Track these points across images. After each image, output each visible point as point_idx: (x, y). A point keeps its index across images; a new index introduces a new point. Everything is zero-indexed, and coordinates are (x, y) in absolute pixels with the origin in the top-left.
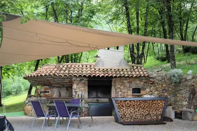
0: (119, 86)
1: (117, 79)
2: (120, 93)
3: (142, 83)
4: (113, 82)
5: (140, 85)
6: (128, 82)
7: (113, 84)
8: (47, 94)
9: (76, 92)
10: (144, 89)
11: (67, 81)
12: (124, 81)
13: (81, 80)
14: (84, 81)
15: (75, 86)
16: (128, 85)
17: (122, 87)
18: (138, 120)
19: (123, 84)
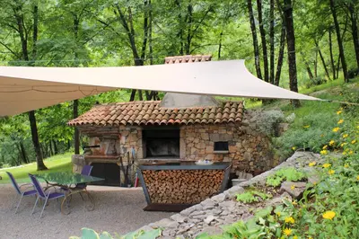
0: (191, 139)
1: (188, 127)
2: (193, 150)
3: (230, 133)
4: (181, 132)
5: (226, 136)
6: (207, 132)
7: (181, 135)
8: (98, 149)
9: (125, 149)
10: (234, 143)
11: (115, 131)
12: (200, 130)
13: (132, 130)
14: (136, 132)
15: (123, 140)
16: (206, 137)
17: (197, 141)
18: (178, 201)
19: (198, 135)
